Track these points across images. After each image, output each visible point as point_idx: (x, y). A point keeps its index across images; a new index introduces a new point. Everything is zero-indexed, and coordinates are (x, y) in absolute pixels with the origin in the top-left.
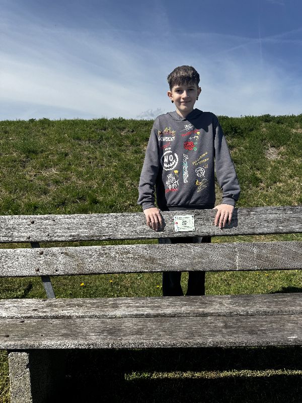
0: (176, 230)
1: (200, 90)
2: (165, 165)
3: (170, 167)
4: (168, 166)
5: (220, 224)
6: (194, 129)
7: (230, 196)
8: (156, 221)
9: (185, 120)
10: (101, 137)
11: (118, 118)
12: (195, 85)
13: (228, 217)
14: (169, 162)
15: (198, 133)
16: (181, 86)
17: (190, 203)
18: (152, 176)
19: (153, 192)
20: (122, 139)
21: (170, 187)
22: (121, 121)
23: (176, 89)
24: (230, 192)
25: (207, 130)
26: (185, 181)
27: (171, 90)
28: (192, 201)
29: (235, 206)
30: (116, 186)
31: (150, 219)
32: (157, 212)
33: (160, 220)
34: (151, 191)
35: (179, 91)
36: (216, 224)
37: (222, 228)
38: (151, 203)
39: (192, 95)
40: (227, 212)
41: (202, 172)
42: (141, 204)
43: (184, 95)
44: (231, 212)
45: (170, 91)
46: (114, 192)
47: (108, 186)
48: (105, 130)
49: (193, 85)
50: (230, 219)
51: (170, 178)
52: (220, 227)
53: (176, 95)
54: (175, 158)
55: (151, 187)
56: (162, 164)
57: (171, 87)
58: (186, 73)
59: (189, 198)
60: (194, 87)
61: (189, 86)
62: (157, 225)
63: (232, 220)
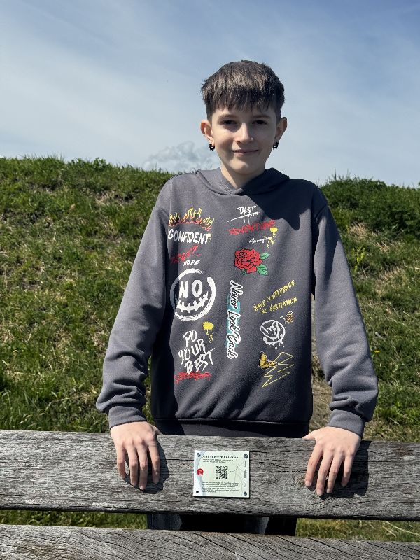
0: (198, 490)
1: (282, 124)
2: (181, 306)
3: (193, 313)
4: (189, 309)
5: (319, 485)
6: (262, 219)
7: (350, 407)
8: (143, 463)
9: (240, 194)
10: (41, 205)
11: (92, 160)
12: (271, 113)
13: (342, 465)
14: (191, 299)
15: (274, 230)
16: (234, 111)
17: (242, 415)
18: (144, 333)
19: (142, 378)
20: (98, 215)
21: (189, 368)
22: (100, 168)
23: (222, 118)
24: (350, 396)
25: (295, 225)
26: (232, 354)
27: (209, 118)
28: (247, 410)
29: (361, 436)
30: (63, 344)
31: (126, 456)
32: (149, 437)
33: (154, 458)
34: (137, 374)
35: (230, 123)
36: (307, 483)
37: (324, 497)
38: (133, 410)
39: (262, 134)
40: (339, 449)
41: (278, 333)
42: (106, 410)
43: (242, 133)
44: (351, 450)
45: (206, 121)
46: (57, 359)
47: (41, 340)
48: (53, 189)
49: (265, 113)
50: (346, 469)
51: (191, 343)
52: (319, 492)
53: (221, 133)
54: (207, 289)
55: (139, 363)
56: (172, 302)
57: (210, 111)
58: (249, 82)
59: (240, 400)
60: (267, 117)
61: (256, 112)
62: (143, 474)
63: (353, 473)
